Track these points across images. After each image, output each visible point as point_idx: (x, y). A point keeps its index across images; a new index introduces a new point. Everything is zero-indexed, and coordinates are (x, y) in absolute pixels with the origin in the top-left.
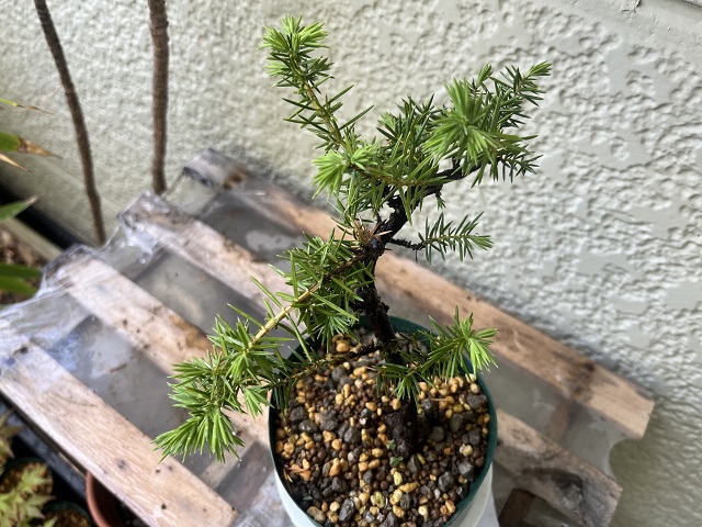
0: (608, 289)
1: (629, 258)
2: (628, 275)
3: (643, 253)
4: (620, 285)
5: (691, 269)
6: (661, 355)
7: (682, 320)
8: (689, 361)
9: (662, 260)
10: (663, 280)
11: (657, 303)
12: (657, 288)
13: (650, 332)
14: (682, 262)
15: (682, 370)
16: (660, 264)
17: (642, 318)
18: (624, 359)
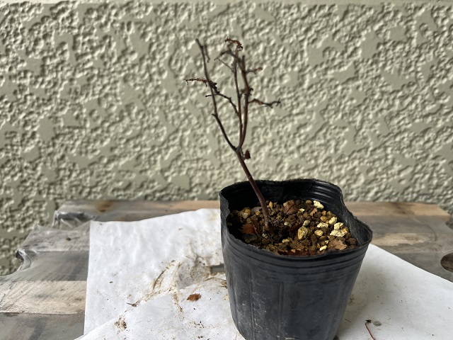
0: (17, 150)
1: (11, 122)
2: (18, 135)
3: (14, 115)
4: (19, 144)
5: (37, 111)
6: (66, 178)
7: (57, 146)
8: (78, 172)
9: (24, 114)
10: (33, 127)
11: (41, 144)
12: (34, 134)
13: (51, 165)
14: (32, 110)
15: (81, 180)
16: (24, 117)
17: (42, 159)
18: (56, 196)
